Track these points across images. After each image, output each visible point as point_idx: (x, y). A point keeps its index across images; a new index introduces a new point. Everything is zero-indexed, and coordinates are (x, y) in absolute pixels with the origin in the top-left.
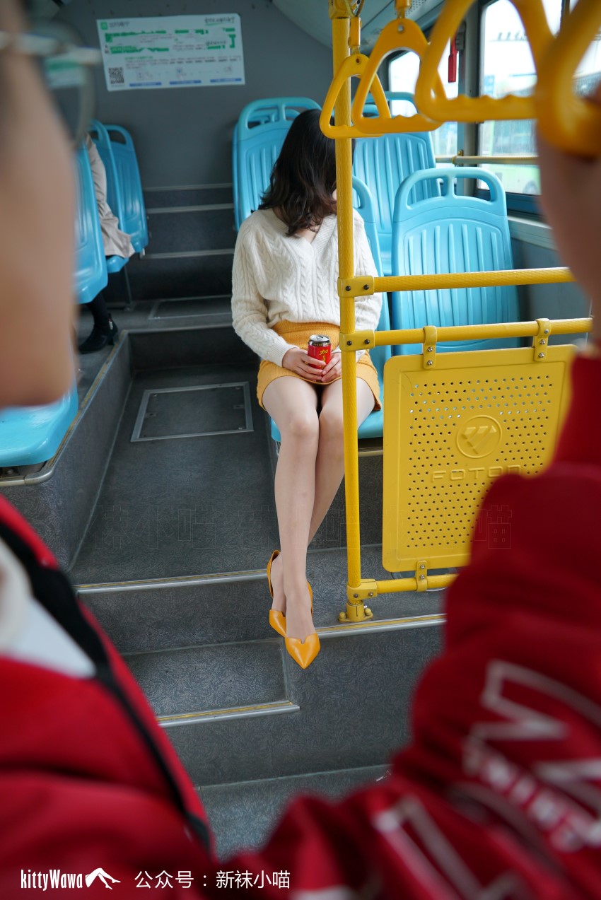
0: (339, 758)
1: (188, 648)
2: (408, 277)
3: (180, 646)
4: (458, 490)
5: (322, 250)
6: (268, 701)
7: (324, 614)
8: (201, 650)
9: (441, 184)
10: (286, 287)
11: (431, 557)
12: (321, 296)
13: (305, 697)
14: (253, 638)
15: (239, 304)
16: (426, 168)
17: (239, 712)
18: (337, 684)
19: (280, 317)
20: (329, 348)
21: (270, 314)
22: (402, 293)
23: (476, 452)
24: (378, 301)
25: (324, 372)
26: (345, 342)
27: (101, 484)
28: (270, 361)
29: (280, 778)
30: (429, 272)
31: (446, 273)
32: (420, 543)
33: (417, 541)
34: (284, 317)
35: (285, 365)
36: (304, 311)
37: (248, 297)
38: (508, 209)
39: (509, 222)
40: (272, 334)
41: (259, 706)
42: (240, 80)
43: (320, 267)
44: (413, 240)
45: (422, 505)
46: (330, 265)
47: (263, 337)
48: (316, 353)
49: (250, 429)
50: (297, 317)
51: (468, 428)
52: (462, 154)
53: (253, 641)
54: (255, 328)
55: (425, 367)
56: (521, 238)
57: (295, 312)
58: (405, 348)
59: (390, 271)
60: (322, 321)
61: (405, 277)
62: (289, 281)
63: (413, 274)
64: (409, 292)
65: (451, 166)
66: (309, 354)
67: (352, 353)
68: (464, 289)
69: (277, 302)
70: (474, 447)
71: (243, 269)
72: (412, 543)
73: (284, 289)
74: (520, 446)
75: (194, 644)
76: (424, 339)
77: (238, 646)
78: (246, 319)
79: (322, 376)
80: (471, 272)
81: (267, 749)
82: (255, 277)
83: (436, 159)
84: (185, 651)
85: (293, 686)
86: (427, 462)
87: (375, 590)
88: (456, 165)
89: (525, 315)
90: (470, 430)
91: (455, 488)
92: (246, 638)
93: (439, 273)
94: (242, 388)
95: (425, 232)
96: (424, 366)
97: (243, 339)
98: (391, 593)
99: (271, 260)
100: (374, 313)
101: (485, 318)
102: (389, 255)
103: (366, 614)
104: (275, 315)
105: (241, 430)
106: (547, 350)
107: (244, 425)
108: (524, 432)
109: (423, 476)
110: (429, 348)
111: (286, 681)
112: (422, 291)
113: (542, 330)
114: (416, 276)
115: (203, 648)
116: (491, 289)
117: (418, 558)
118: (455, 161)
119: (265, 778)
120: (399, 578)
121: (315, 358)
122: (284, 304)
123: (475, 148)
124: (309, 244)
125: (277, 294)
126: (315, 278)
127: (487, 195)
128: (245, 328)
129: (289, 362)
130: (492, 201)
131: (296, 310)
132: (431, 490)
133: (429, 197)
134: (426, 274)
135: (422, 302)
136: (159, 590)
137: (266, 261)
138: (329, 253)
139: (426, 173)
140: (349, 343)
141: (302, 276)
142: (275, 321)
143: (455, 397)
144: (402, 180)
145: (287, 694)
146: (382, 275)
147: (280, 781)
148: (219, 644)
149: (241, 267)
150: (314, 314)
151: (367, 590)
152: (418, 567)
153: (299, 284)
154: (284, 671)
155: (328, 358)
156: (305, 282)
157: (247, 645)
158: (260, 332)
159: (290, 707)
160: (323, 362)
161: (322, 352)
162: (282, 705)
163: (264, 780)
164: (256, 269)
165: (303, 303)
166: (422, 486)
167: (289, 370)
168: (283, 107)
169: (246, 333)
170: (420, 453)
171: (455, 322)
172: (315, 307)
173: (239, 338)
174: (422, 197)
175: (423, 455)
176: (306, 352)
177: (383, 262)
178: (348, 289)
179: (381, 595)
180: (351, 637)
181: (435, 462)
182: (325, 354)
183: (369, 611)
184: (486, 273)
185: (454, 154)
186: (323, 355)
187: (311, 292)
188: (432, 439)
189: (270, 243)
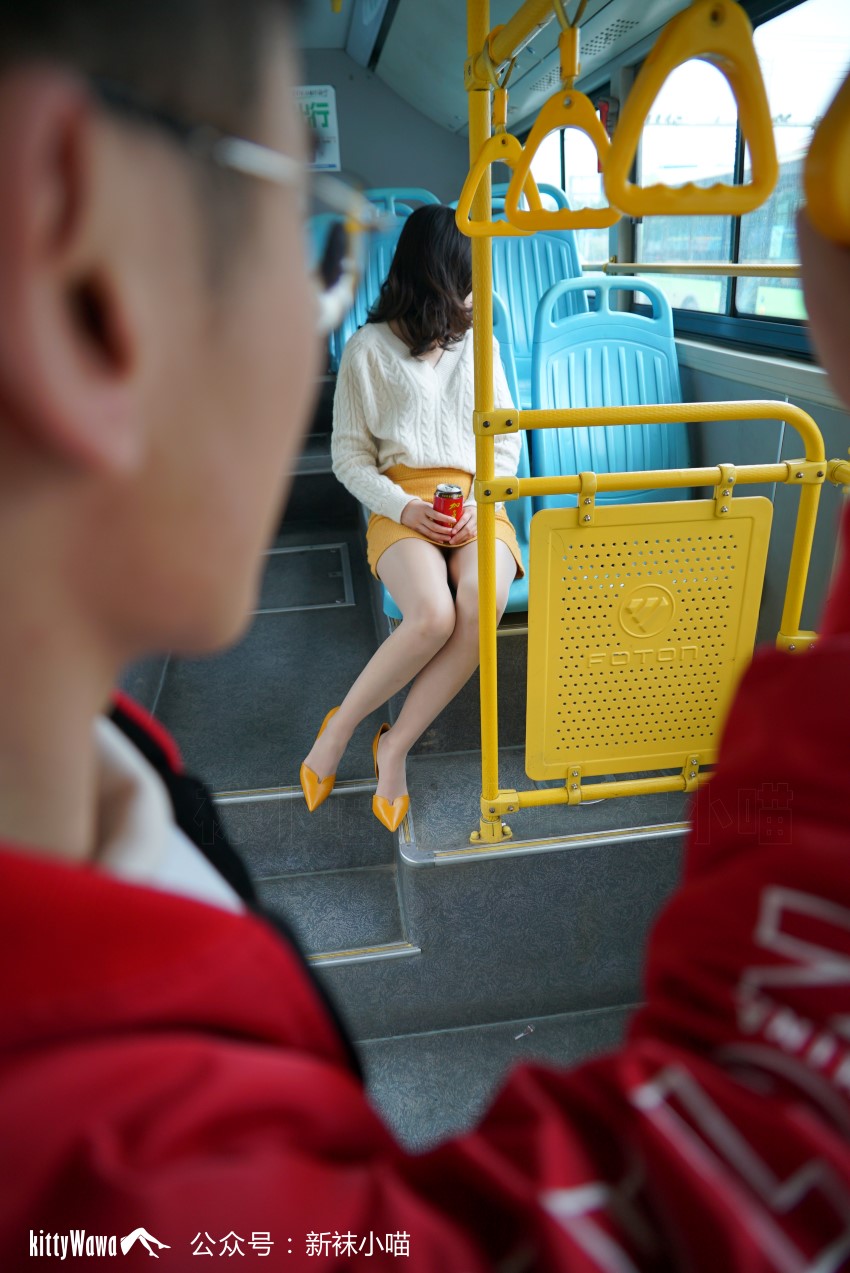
0: (469, 1011)
1: (277, 877)
2: (552, 411)
3: (269, 875)
4: (621, 677)
5: (447, 378)
6: (381, 943)
7: (452, 833)
8: (293, 880)
9: (589, 297)
10: (404, 423)
11: (587, 762)
12: (446, 436)
13: (427, 938)
14: (360, 865)
15: (342, 441)
16: (571, 277)
17: (345, 956)
18: (468, 920)
19: (395, 461)
20: (460, 500)
21: (382, 455)
22: (544, 432)
23: (643, 630)
24: (515, 442)
25: (455, 532)
26: (482, 492)
27: (164, 672)
28: (384, 515)
29: (395, 1037)
30: (578, 404)
31: (599, 405)
32: (572, 744)
33: (569, 742)
34: (400, 460)
35: (405, 521)
36: (426, 455)
37: (355, 433)
38: (675, 330)
39: (677, 344)
40: (385, 480)
41: (369, 949)
42: (333, 166)
43: (446, 400)
44: (558, 364)
45: (576, 697)
46: (458, 397)
47: (375, 484)
48: (444, 507)
49: (350, 602)
50: (416, 462)
51: (634, 600)
52: (615, 260)
53: (359, 869)
54: (364, 473)
55: (582, 524)
56: (691, 365)
57: (415, 457)
58: (549, 500)
59: (529, 405)
60: (447, 466)
61: (548, 412)
62: (407, 416)
63: (558, 407)
64: (553, 430)
65: (602, 275)
66: (435, 509)
67: (491, 506)
68: (621, 427)
69: (391, 442)
70: (641, 624)
71: (349, 396)
72: (563, 745)
73: (400, 426)
74: (697, 622)
75: (285, 873)
76: (580, 489)
77: (341, 875)
78: (353, 460)
79: (452, 536)
80: (630, 406)
81: (380, 1002)
82: (364, 408)
83: (583, 267)
84: (274, 882)
85: (412, 923)
86: (582, 643)
87: (516, 803)
88: (608, 274)
89: (697, 460)
90: (635, 602)
91: (617, 675)
92: (350, 865)
93: (591, 406)
94: (338, 550)
95: (573, 356)
96: (581, 522)
97: (346, 486)
98: (535, 807)
99: (385, 388)
100: (512, 457)
101: (648, 464)
102: (528, 384)
103: (504, 834)
104: (387, 458)
105: (338, 604)
106: (731, 503)
107: (342, 597)
108: (703, 605)
109: (577, 660)
110: (587, 500)
111: (402, 918)
112: (570, 429)
113: (726, 478)
114: (562, 411)
115: (297, 877)
116: (655, 426)
117: (570, 763)
118: (607, 270)
119: (378, 1037)
120: (545, 788)
121: (443, 513)
122: (401, 444)
123: (631, 253)
124: (432, 369)
125: (392, 433)
126: (439, 412)
127: (647, 311)
128: (351, 472)
129: (410, 518)
130: (656, 318)
131: (416, 453)
132: (587, 678)
133: (574, 314)
134: (574, 406)
135: (570, 443)
136: (242, 805)
137: (378, 389)
138: (457, 382)
139: (570, 283)
140: (487, 493)
141: (424, 410)
142: (389, 464)
143: (619, 561)
144: (541, 295)
145: (404, 935)
146: (520, 409)
147: (395, 1041)
148: (317, 873)
149: (346, 395)
150: (438, 458)
151: (506, 804)
152: (570, 774)
153: (419, 420)
154: (400, 905)
155: (459, 513)
156: (426, 417)
157: (352, 873)
158: (371, 479)
159: (409, 949)
160: (453, 519)
161: (453, 506)
162: (398, 948)
163: (376, 1040)
164: (366, 398)
165: (424, 444)
166: (576, 672)
167: (410, 528)
168: (392, 199)
169: (352, 478)
170: (574, 632)
171: (611, 469)
172: (439, 449)
173: (341, 486)
174: (565, 313)
175: (578, 635)
176: (432, 506)
177: (521, 394)
178: (486, 425)
179: (523, 809)
180: (487, 861)
181: (592, 642)
182: (456, 508)
183: (508, 829)
184: (649, 407)
185: (606, 261)
186: (453, 509)
187: (433, 431)
188: (589, 614)
189: (385, 366)
